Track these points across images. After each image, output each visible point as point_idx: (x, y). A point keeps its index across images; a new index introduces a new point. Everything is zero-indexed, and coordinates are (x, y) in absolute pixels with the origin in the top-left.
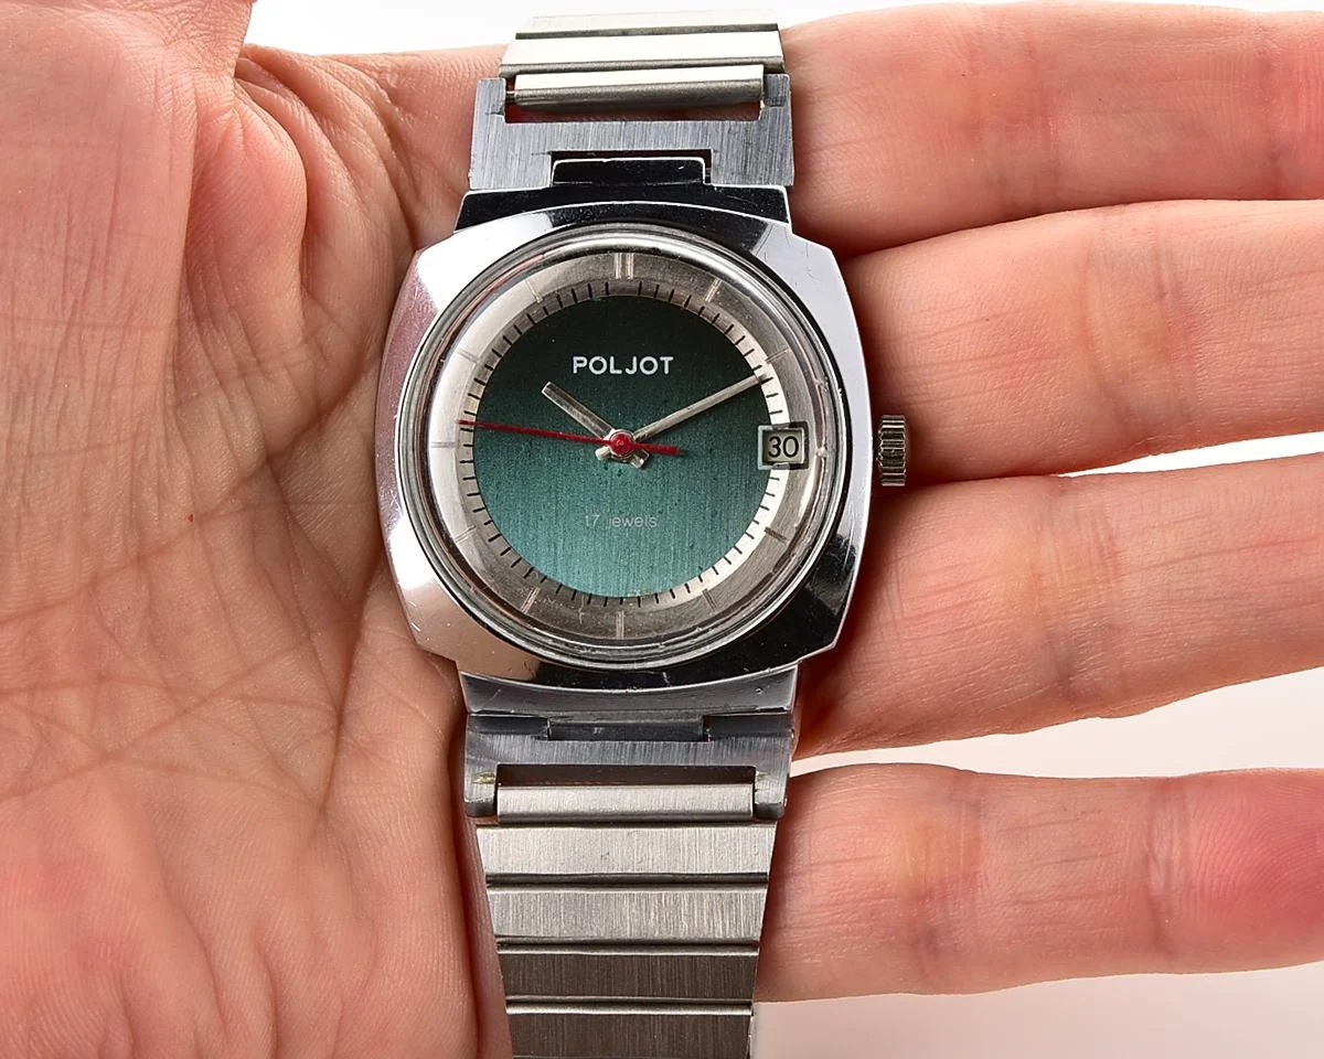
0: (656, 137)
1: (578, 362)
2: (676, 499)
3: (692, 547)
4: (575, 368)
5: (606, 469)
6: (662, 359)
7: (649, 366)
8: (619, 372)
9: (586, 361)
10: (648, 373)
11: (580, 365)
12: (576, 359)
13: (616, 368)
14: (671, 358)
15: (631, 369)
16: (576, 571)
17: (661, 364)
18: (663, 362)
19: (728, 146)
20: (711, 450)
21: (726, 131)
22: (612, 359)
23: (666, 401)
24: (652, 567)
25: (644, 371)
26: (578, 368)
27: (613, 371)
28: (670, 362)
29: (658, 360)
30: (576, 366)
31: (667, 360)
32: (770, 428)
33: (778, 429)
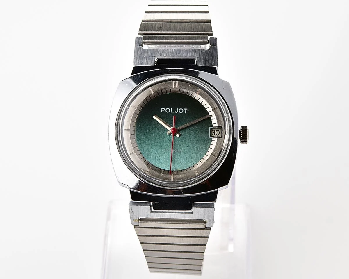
0: (182, 53)
1: (163, 109)
2: (187, 145)
3: (191, 158)
4: (162, 111)
5: (169, 137)
6: (185, 109)
7: (181, 111)
8: (173, 112)
9: (164, 109)
10: (181, 113)
11: (163, 110)
12: (162, 109)
13: (172, 111)
14: (187, 109)
15: (176, 111)
16: (161, 164)
17: (184, 110)
18: (185, 110)
19: (201, 56)
20: (197, 133)
21: (200, 52)
22: (171, 109)
23: (185, 120)
24: (181, 163)
25: (180, 112)
26: (163, 111)
27: (172, 112)
28: (187, 110)
29: (184, 109)
30: (162, 110)
31: (186, 109)
32: (213, 128)
33: (215, 128)
